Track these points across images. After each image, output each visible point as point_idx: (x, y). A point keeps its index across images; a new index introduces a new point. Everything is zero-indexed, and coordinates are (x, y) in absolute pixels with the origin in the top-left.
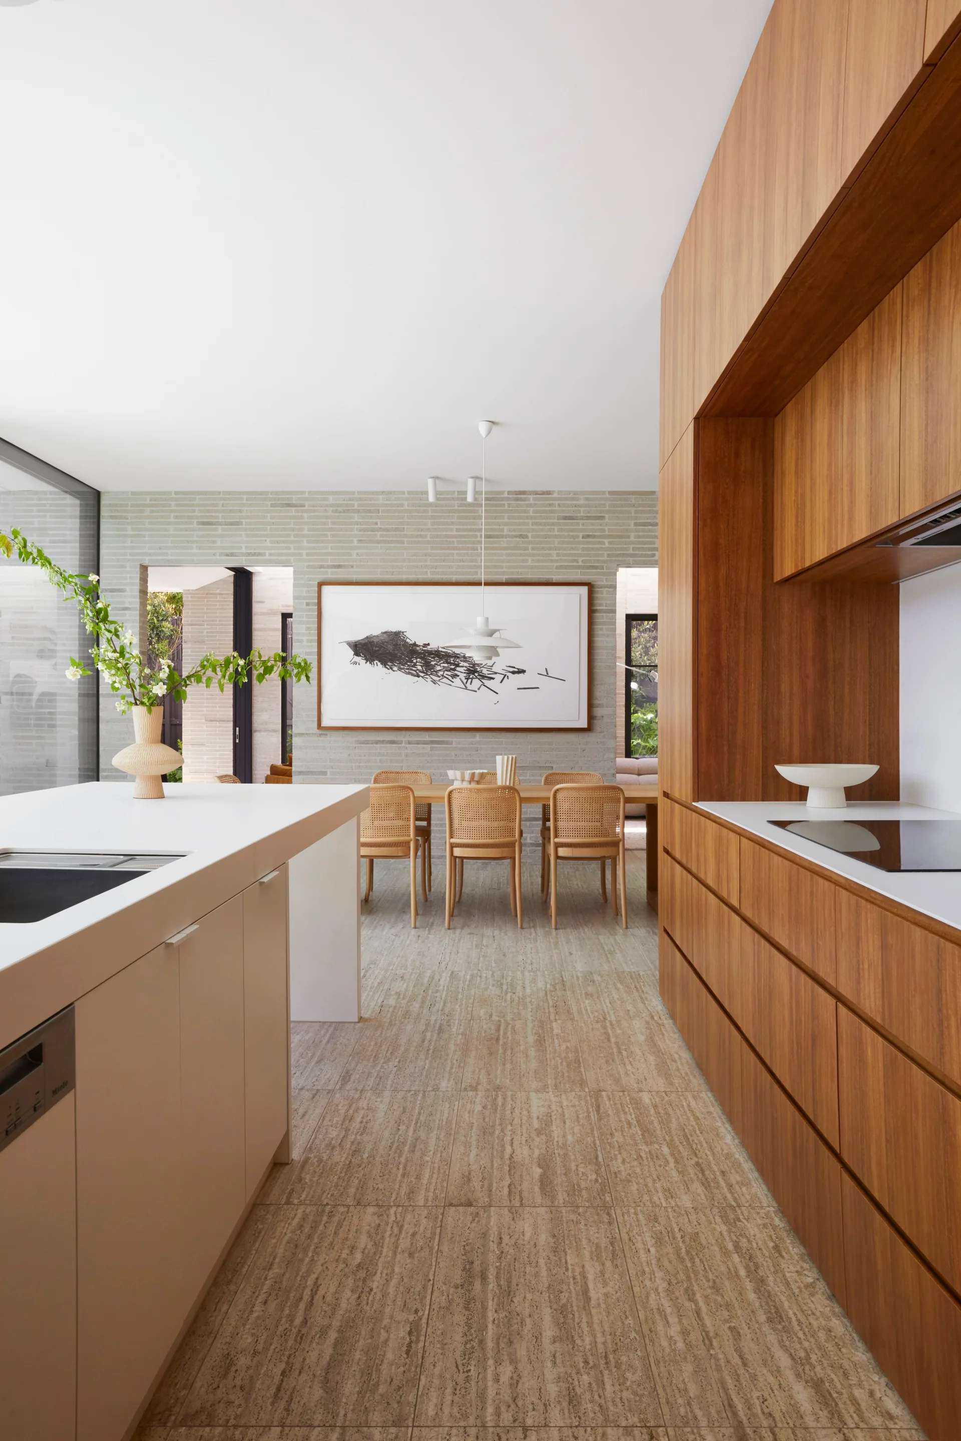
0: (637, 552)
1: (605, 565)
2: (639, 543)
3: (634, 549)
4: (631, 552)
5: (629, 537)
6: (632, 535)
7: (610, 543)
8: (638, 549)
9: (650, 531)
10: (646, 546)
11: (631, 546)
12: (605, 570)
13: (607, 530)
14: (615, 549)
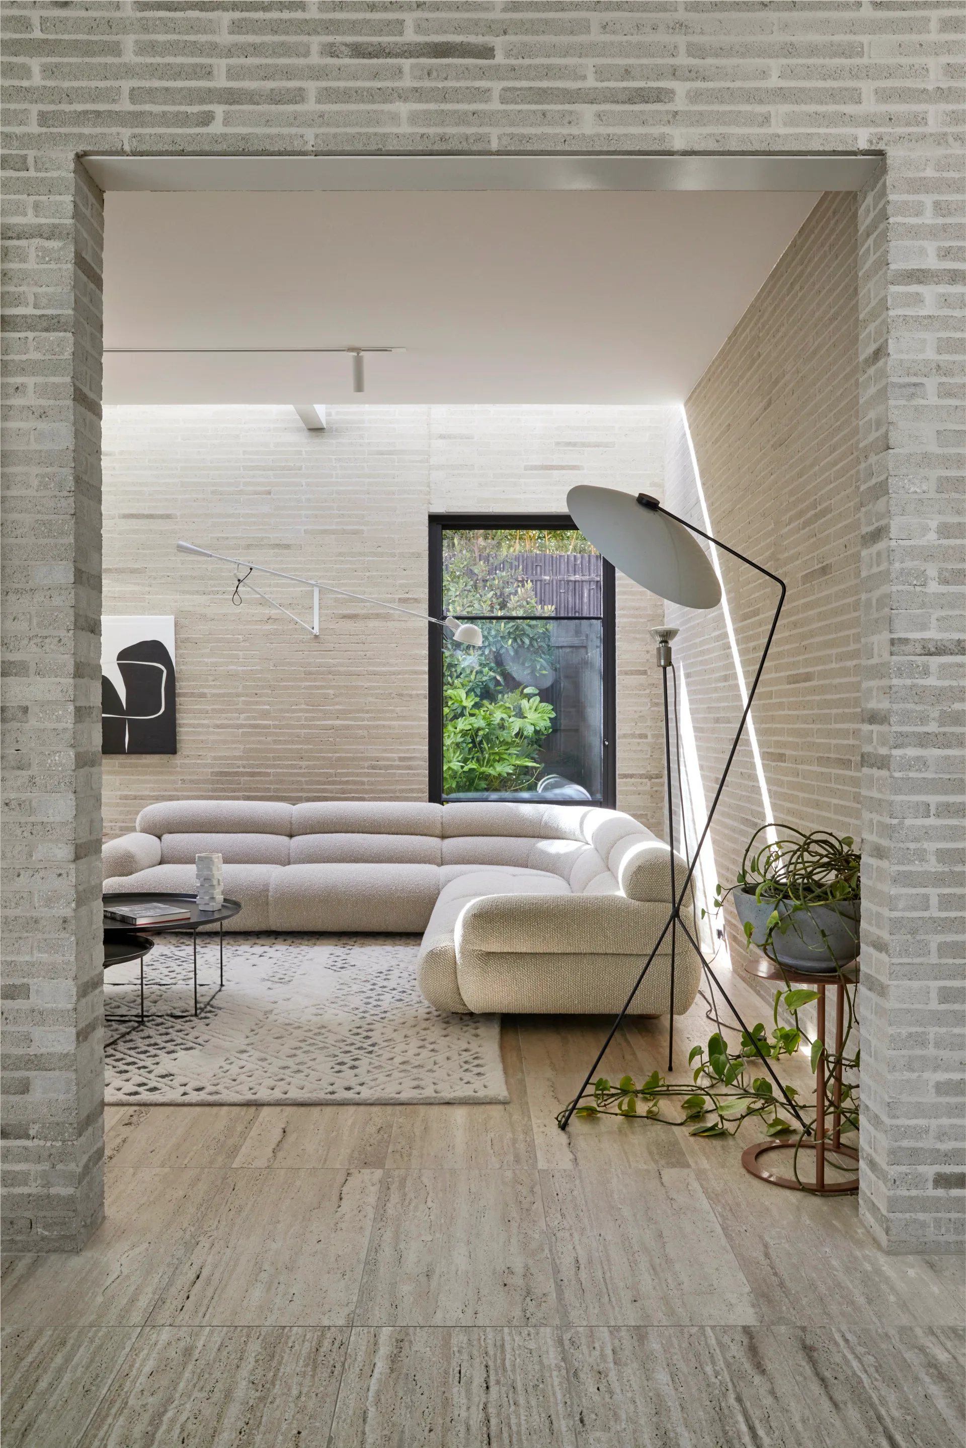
0: (147, 107)
1: (31, 154)
2: (154, 71)
3: (135, 95)
4: (125, 105)
5: (115, 49)
6: (129, 41)
7: (49, 71)
8: (151, 94)
9: (192, 28)
10: (179, 84)
11: (126, 85)
12: (32, 173)
13: (36, 22)
14: (69, 96)
